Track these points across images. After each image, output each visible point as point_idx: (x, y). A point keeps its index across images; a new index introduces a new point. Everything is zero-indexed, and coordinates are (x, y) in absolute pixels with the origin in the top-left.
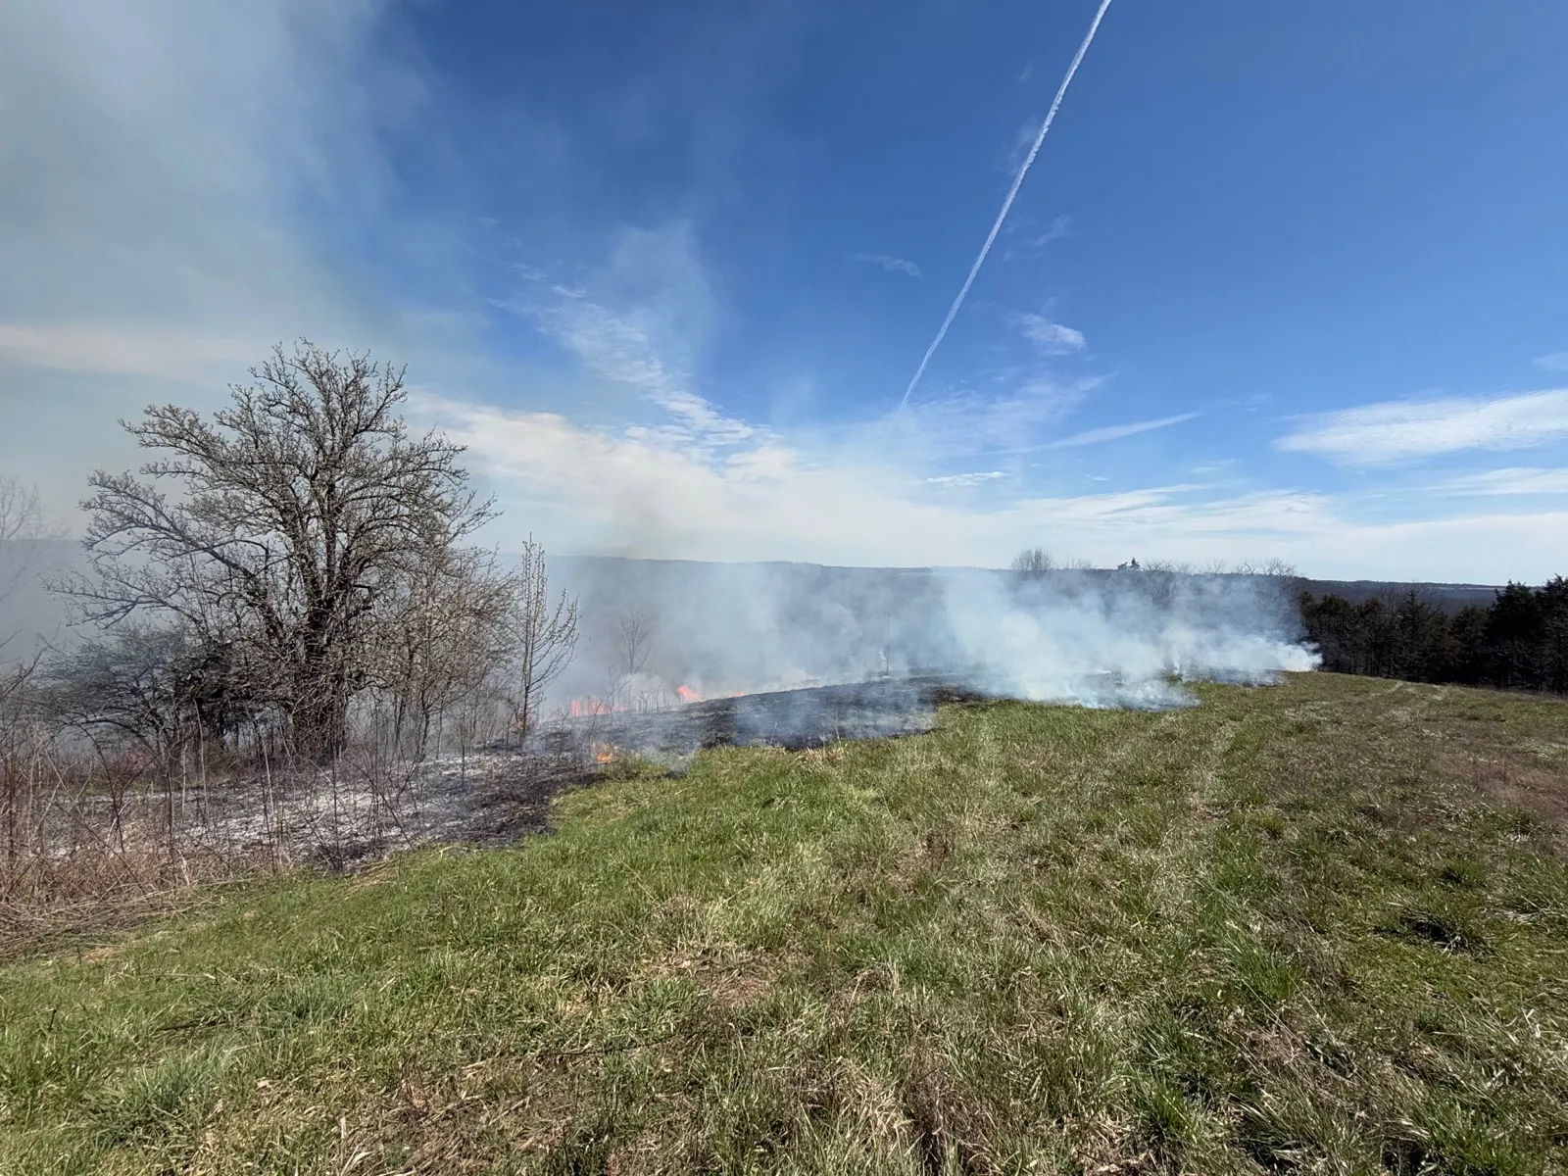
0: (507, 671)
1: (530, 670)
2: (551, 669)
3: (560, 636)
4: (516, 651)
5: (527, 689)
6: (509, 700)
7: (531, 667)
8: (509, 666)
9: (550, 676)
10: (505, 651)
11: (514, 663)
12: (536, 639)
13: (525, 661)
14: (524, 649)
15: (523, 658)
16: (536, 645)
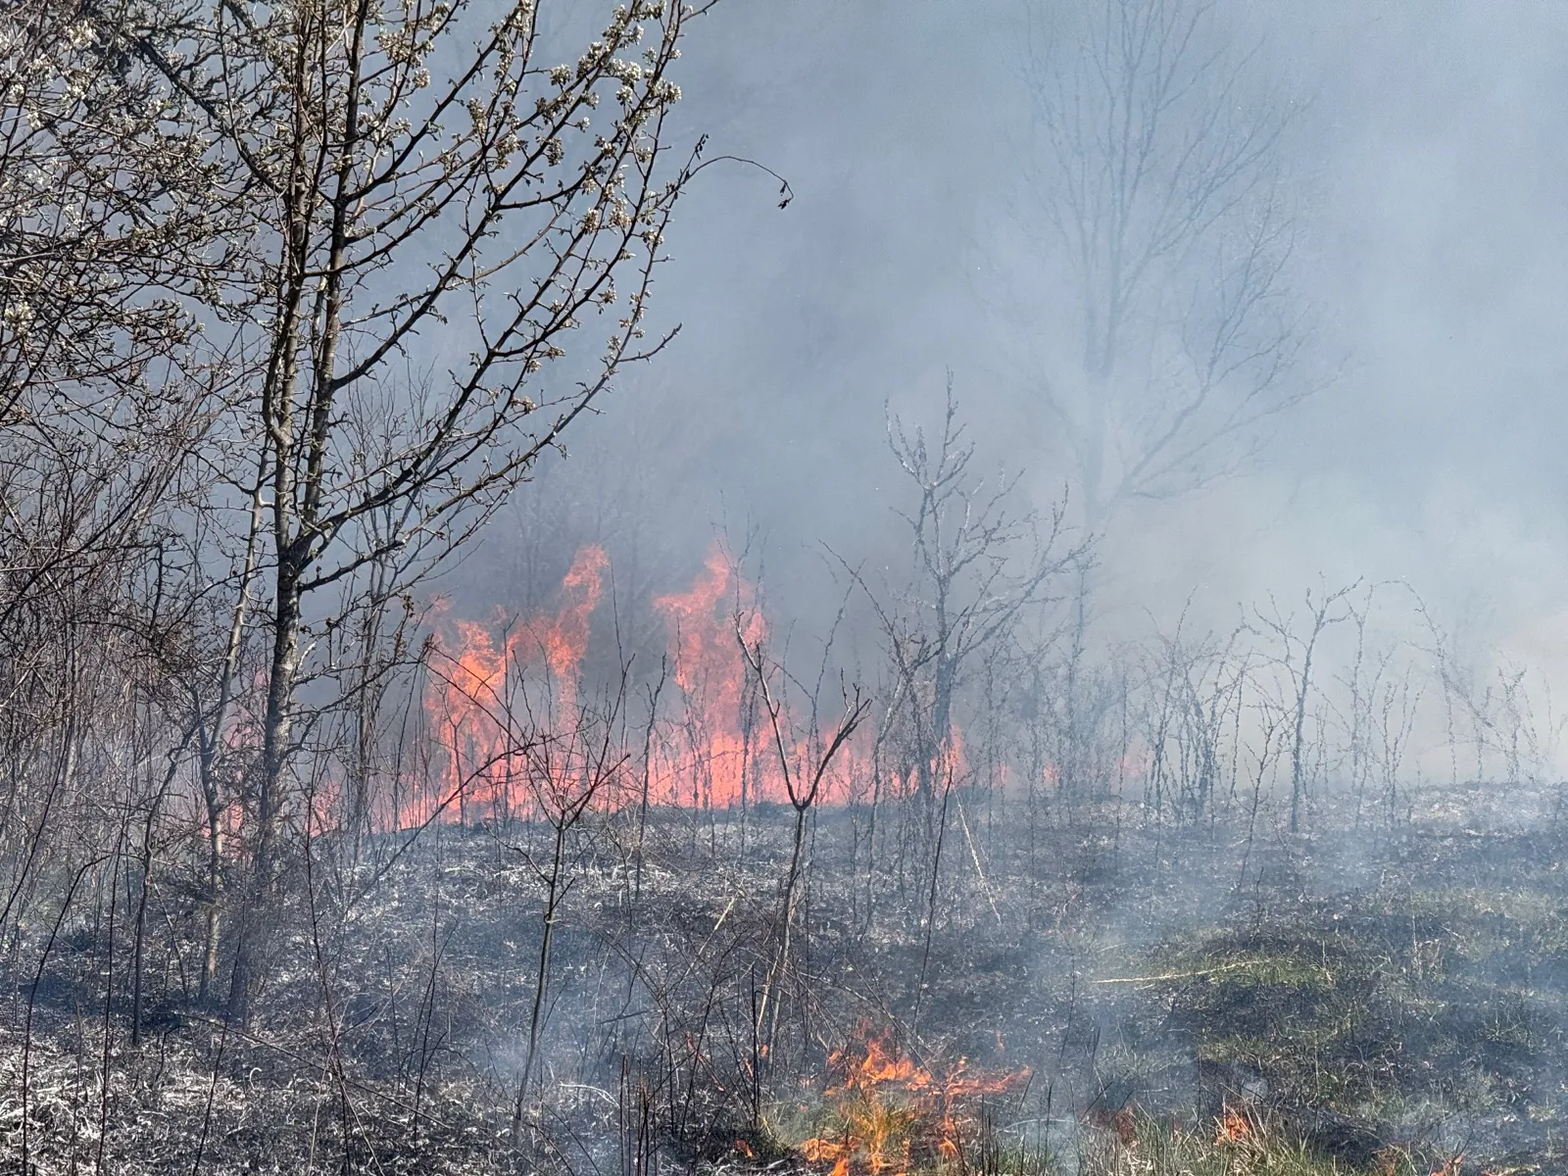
0: (145, 409)
1: (319, 413)
2: (474, 419)
3: (550, 151)
4: (209, 253)
5: (292, 556)
6: (157, 640)
7: (325, 388)
8: (157, 375)
9: (469, 474)
10: (131, 251)
11: (199, 354)
12: (370, 161)
13: (283, 339)
14: (271, 244)
15: (264, 314)
16: (367, 213)
